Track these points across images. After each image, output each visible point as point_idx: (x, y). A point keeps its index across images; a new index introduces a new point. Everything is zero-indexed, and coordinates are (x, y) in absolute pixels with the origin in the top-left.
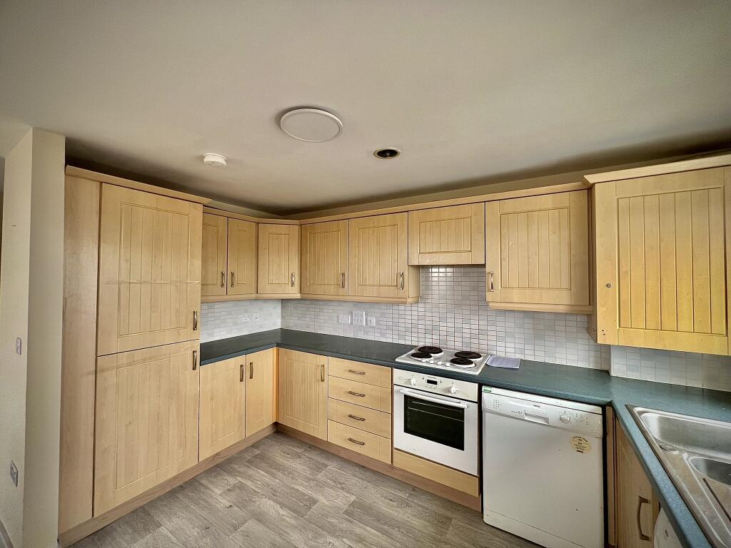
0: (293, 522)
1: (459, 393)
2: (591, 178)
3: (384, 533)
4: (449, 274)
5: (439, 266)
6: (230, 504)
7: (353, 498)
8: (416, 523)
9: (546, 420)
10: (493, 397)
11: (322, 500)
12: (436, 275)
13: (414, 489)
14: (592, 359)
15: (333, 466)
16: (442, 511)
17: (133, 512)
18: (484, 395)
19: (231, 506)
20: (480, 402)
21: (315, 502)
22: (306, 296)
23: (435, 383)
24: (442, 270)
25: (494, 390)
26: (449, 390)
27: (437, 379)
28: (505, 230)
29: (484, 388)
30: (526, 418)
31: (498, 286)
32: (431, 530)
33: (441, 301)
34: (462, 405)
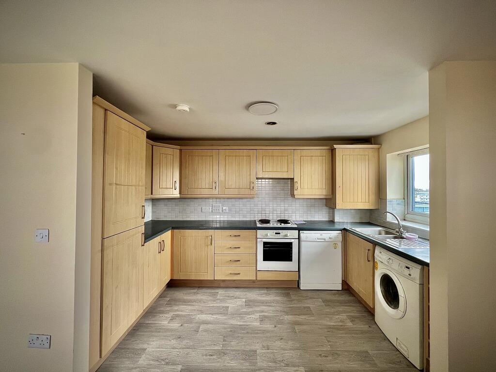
0: (224, 318)
1: (290, 236)
2: (335, 146)
3: (269, 306)
4: (270, 183)
5: (265, 179)
6: (180, 325)
7: (244, 300)
8: (278, 298)
9: (325, 239)
10: (305, 234)
11: (230, 305)
12: (264, 183)
13: (267, 288)
14: (327, 217)
15: (221, 292)
16: (283, 292)
17: (112, 352)
18: (302, 235)
19: (182, 325)
20: (299, 238)
21: (228, 307)
22: (183, 196)
23: (279, 233)
24: (267, 180)
25: (305, 232)
26: (286, 235)
27: (280, 231)
28: (302, 163)
29: (301, 231)
30: (318, 240)
31: (299, 187)
32: (285, 299)
33: (266, 196)
34: (292, 241)
